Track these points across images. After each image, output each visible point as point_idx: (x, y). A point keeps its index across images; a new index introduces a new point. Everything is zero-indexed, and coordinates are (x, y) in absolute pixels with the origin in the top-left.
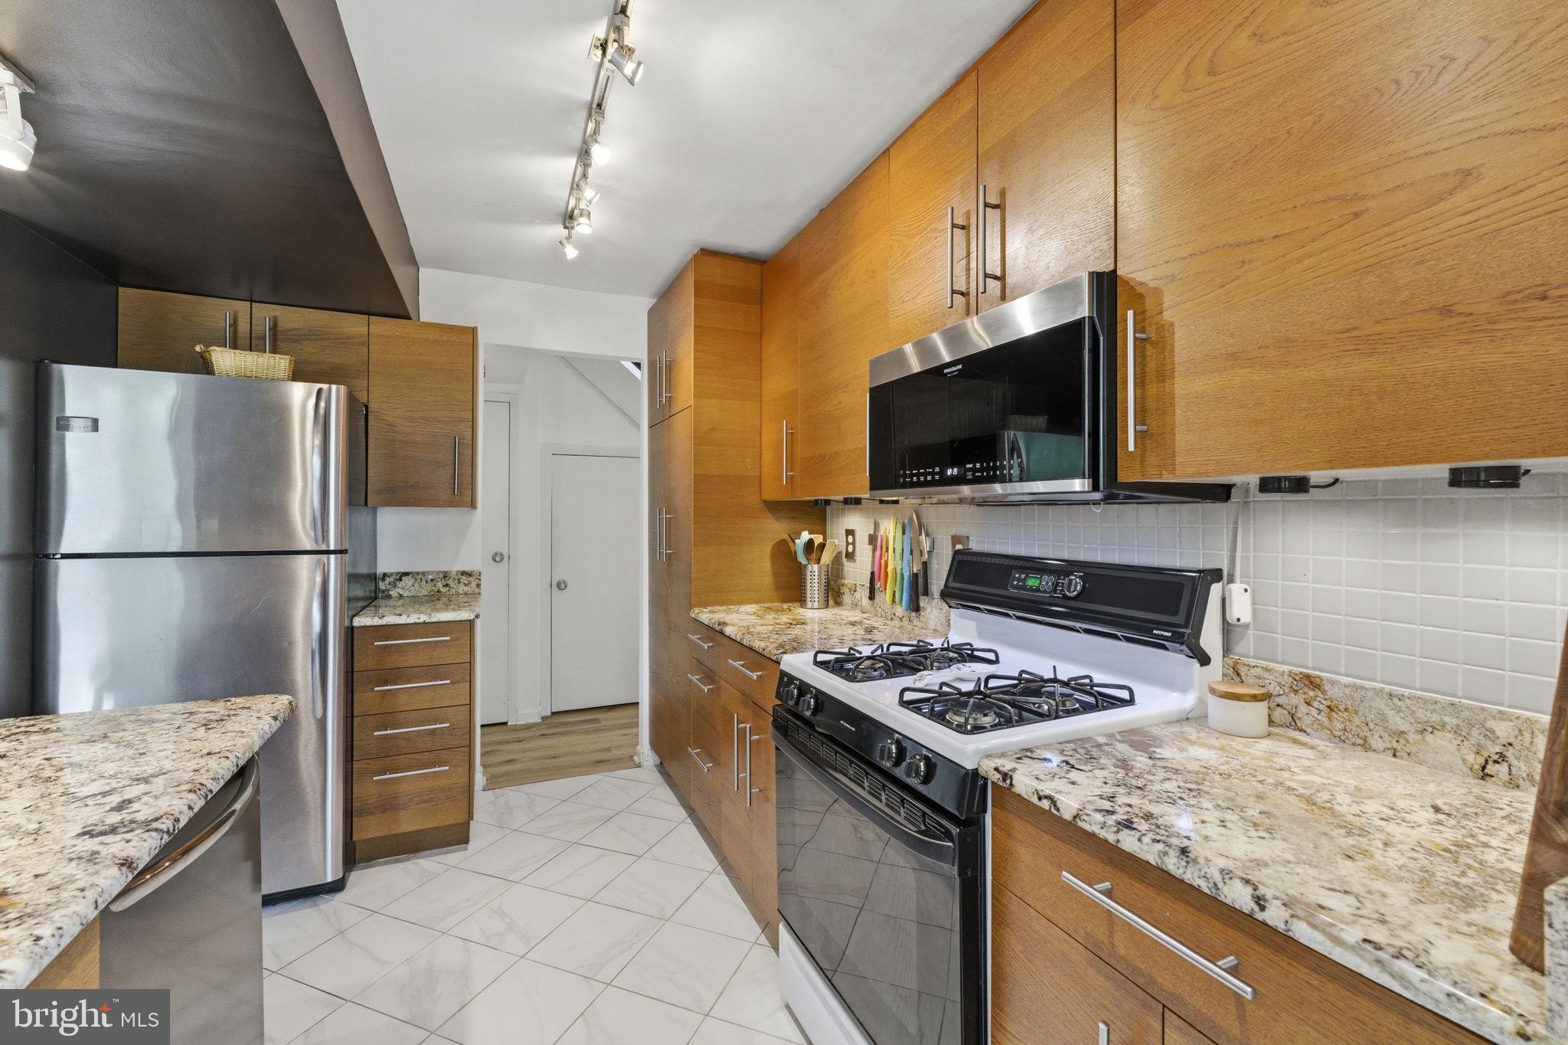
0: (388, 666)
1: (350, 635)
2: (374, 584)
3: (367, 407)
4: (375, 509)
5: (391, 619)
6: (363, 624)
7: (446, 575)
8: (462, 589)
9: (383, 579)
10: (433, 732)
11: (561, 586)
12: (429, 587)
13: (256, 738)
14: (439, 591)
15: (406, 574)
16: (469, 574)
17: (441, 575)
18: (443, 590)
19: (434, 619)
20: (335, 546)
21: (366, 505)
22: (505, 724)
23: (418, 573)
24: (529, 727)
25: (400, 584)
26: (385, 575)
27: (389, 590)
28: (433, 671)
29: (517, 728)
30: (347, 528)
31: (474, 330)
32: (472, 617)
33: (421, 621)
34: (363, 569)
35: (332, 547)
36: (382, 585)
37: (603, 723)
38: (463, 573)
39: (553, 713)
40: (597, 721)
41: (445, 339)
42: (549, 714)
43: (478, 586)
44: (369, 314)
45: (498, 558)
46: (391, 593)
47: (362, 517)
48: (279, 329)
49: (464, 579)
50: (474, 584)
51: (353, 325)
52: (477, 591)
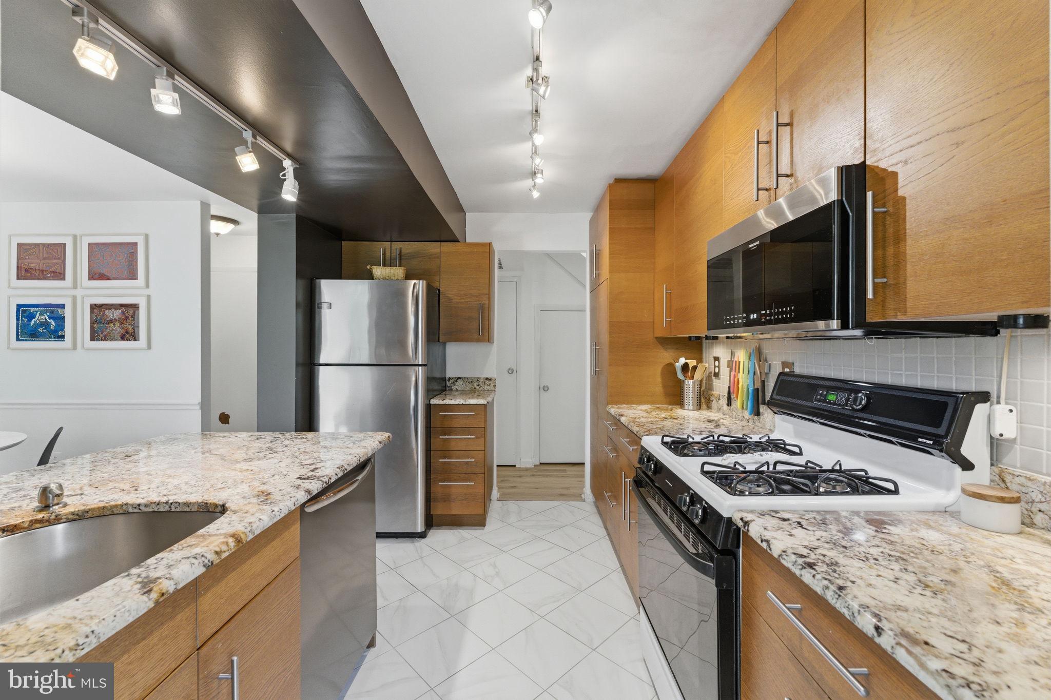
0: (446, 426)
1: (429, 408)
2: (444, 383)
3: (439, 290)
4: (444, 344)
5: (447, 401)
6: (435, 403)
7: (478, 379)
8: (486, 387)
9: (449, 381)
10: (467, 463)
11: (546, 389)
12: (470, 385)
13: (370, 450)
14: (475, 388)
15: (460, 378)
16: (490, 380)
17: (476, 380)
18: (477, 387)
19: (467, 403)
20: (421, 362)
21: (439, 341)
22: (514, 466)
23: (465, 378)
24: (527, 469)
25: (457, 384)
26: (450, 378)
27: (451, 387)
28: (466, 430)
29: (521, 469)
30: (428, 353)
31: (490, 244)
32: (486, 403)
33: (461, 403)
34: (438, 375)
35: (420, 363)
36: (448, 384)
37: (568, 473)
38: (487, 379)
39: (541, 463)
40: (565, 471)
41: (475, 250)
42: (538, 463)
43: (495, 386)
44: (440, 241)
45: (511, 371)
46: (453, 388)
47: (437, 348)
48: (402, 254)
49: (487, 382)
50: (492, 385)
51: (433, 248)
52: (494, 389)
